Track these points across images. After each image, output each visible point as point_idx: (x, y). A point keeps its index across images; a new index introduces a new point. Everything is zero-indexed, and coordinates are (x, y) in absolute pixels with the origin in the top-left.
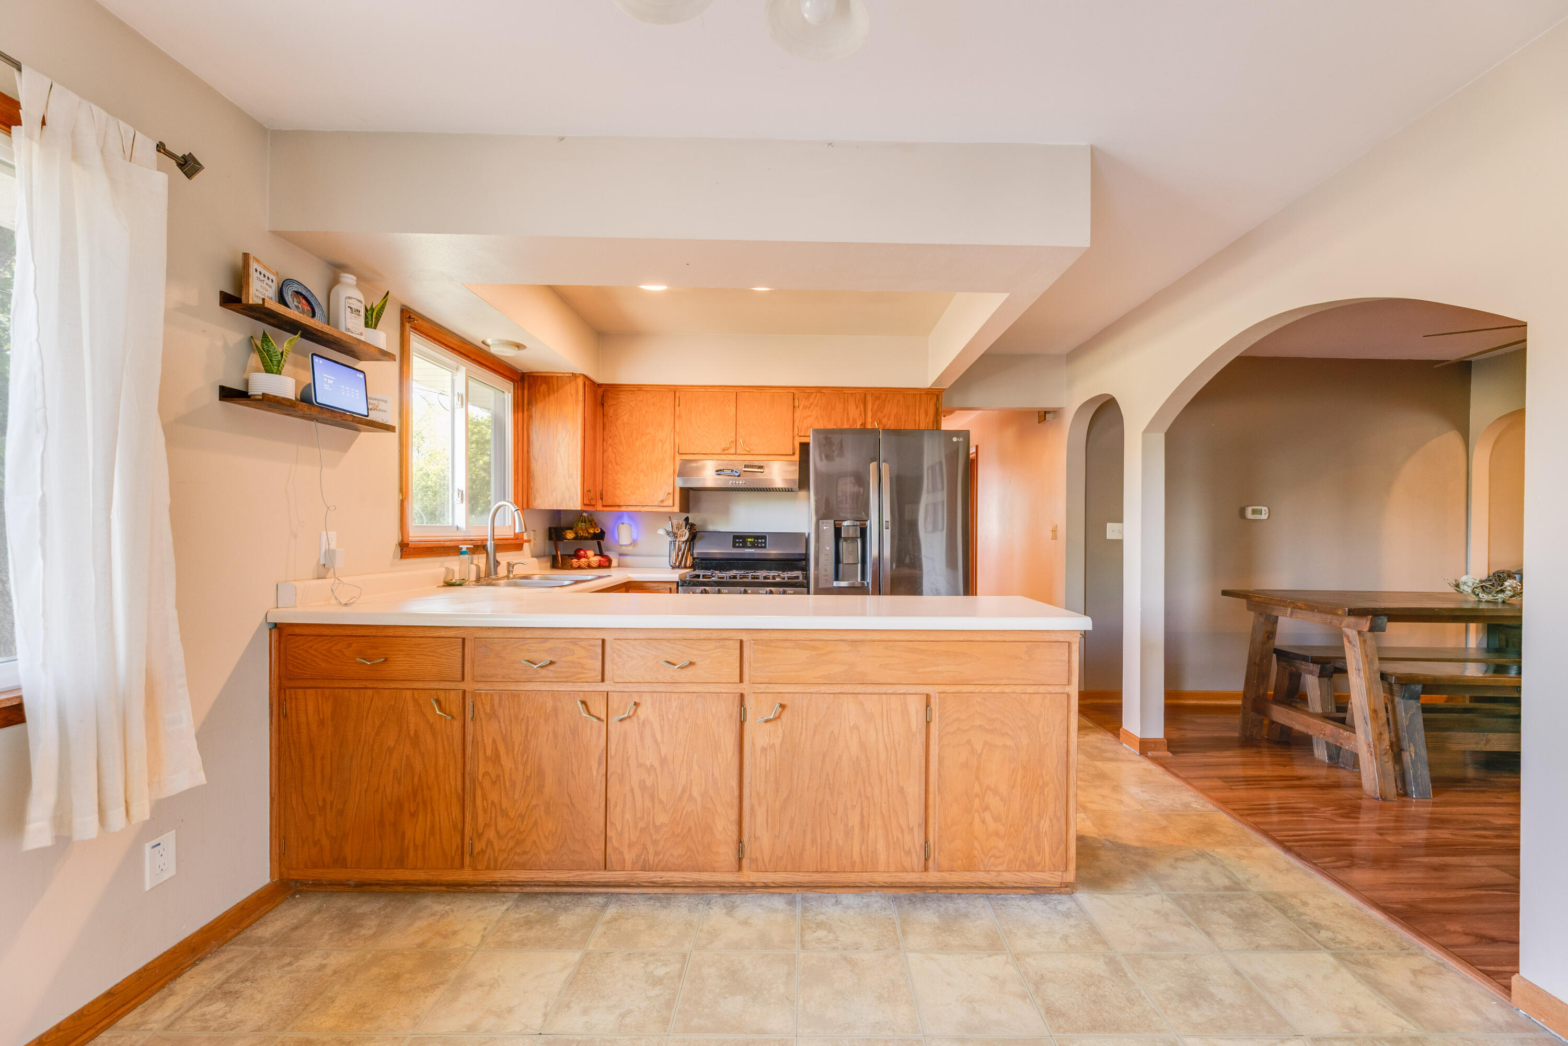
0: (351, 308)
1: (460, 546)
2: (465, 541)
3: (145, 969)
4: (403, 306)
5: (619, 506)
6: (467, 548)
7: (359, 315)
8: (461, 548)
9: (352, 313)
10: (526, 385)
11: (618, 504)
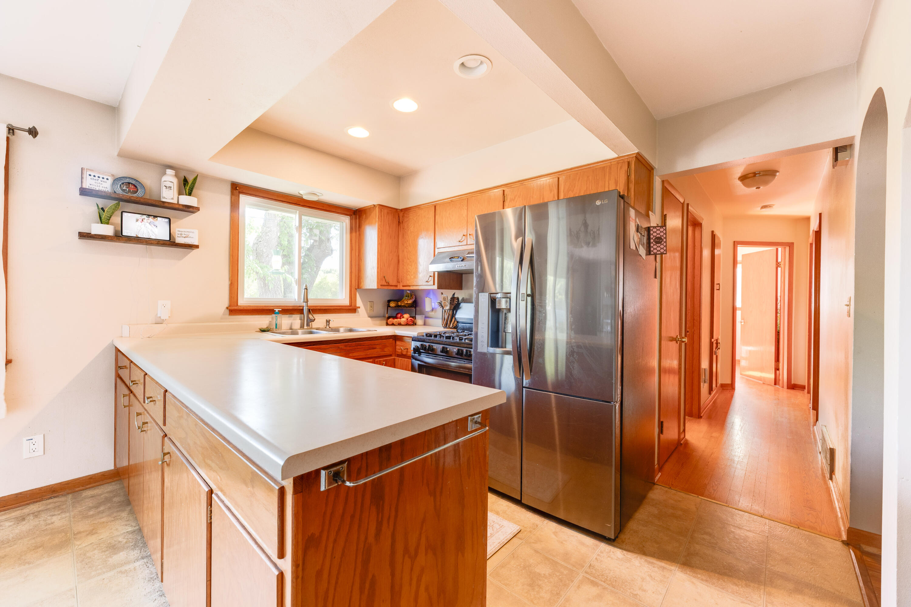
0: (166, 186)
1: (275, 310)
2: (278, 307)
3: (21, 493)
4: (232, 181)
5: (409, 286)
6: (278, 311)
7: (171, 189)
8: (275, 311)
9: (166, 189)
10: (358, 217)
11: (408, 285)
